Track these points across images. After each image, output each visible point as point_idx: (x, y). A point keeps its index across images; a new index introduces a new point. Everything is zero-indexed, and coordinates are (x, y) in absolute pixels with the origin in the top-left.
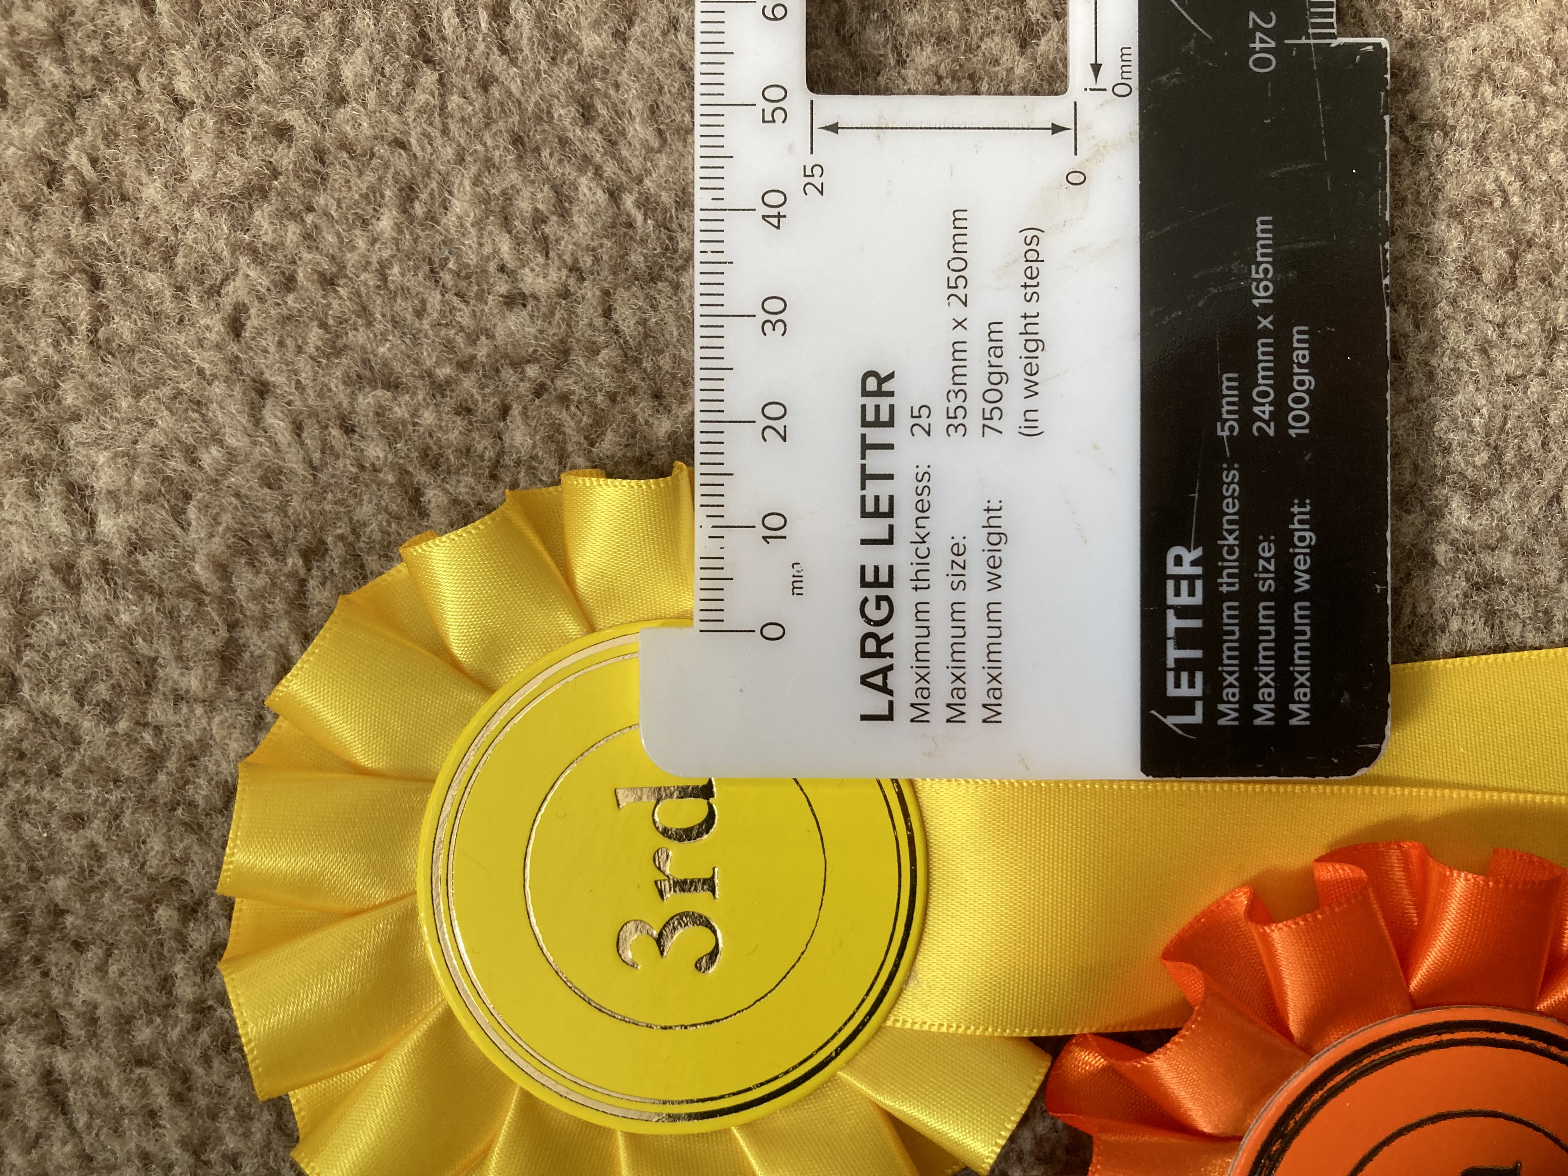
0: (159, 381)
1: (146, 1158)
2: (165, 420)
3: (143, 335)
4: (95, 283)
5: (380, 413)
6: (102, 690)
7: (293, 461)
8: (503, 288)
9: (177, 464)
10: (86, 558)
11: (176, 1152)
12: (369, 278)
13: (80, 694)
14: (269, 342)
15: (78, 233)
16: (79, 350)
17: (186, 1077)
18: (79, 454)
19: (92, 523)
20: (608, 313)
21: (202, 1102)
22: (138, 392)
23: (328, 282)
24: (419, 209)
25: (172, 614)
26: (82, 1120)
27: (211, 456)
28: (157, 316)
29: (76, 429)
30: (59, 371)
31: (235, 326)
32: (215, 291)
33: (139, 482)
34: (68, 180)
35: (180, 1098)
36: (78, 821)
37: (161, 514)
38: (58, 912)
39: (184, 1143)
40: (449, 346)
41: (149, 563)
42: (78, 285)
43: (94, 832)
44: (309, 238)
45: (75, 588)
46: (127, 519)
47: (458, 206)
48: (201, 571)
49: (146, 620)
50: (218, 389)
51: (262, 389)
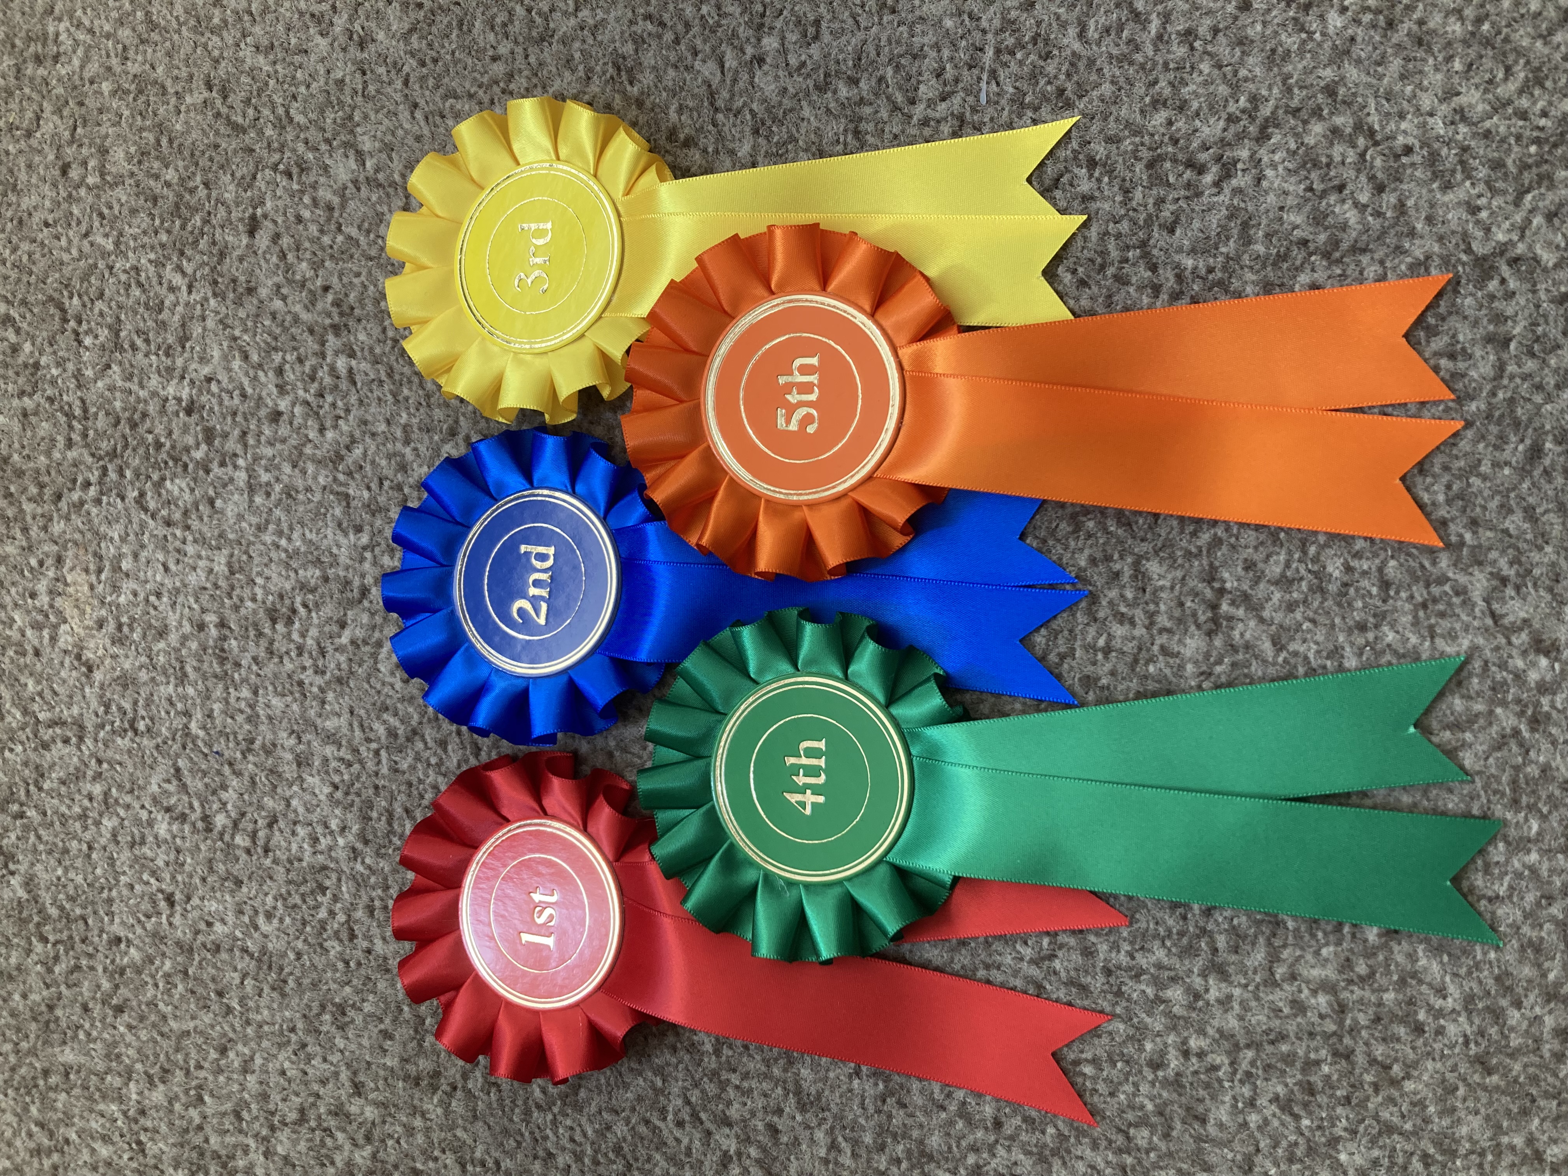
0: (383, 107)
1: (380, 399)
2: (386, 121)
3: (378, 91)
4: (364, 73)
5: (452, 107)
6: (366, 225)
7: (426, 131)
8: (491, 53)
9: (389, 138)
10: (361, 178)
11: (390, 397)
12: (448, 57)
13: (359, 228)
14: (417, 87)
15: (360, 56)
16: (359, 99)
17: (391, 368)
18: (359, 139)
19: (364, 164)
20: (527, 57)
21: (397, 377)
22: (377, 112)
23: (435, 61)
24: (465, 28)
25: (388, 195)
26: (359, 385)
27: (400, 132)
28: (382, 82)
29: (358, 129)
30: (353, 108)
31: (406, 83)
32: (400, 70)
33: (377, 144)
34: (355, 37)
35: (390, 376)
36: (358, 275)
37: (384, 156)
38: (352, 309)
39: (391, 392)
40: (475, 79)
41: (381, 176)
42: (358, 75)
43: (363, 278)
44: (430, 45)
45: (359, 189)
46: (374, 160)
47: (477, 24)
48: (397, 177)
49: (380, 197)
50: (401, 107)
51: (416, 105)
